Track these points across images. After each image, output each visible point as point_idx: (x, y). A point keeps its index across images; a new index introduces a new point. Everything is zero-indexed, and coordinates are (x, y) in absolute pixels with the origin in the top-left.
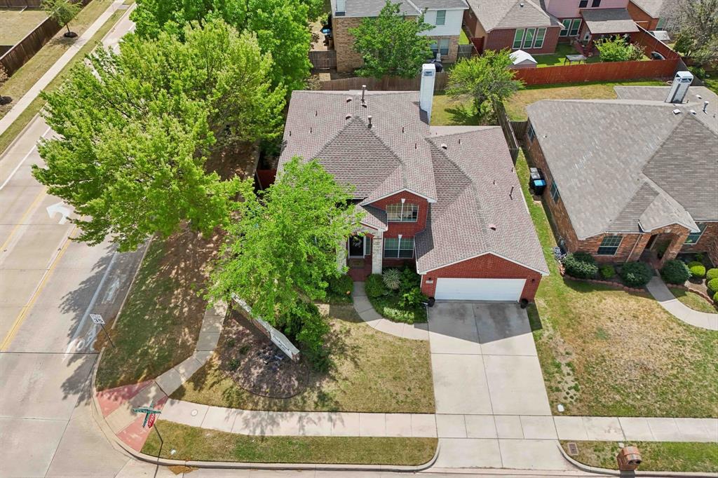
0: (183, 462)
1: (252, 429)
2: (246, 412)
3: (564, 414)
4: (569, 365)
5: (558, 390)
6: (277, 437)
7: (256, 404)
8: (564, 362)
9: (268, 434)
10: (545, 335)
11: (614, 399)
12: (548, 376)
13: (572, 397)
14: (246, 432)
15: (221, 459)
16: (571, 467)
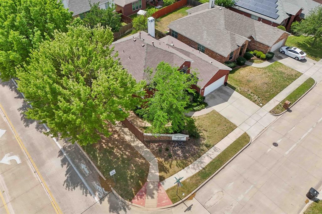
0: (191, 194)
1: (198, 169)
2: (190, 166)
3: (263, 105)
4: (251, 93)
5: (256, 101)
6: (208, 164)
7: (191, 161)
8: (250, 93)
9: (204, 167)
10: (239, 89)
11: (268, 94)
12: (250, 99)
13: (260, 100)
14: (197, 171)
15: (200, 183)
16: (277, 116)
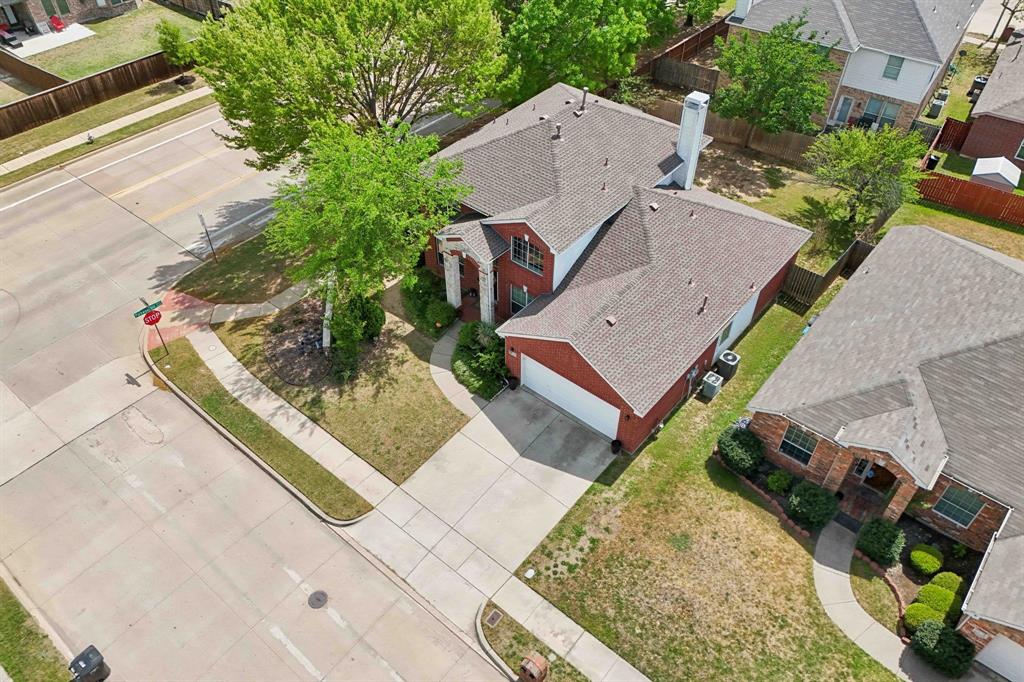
0: (165, 379)
1: (236, 388)
2: (247, 374)
3: (527, 581)
5: (549, 555)
6: (246, 409)
7: (260, 370)
8: (591, 534)
9: (242, 401)
10: (604, 495)
13: (555, 573)
14: (228, 388)
15: (191, 395)
